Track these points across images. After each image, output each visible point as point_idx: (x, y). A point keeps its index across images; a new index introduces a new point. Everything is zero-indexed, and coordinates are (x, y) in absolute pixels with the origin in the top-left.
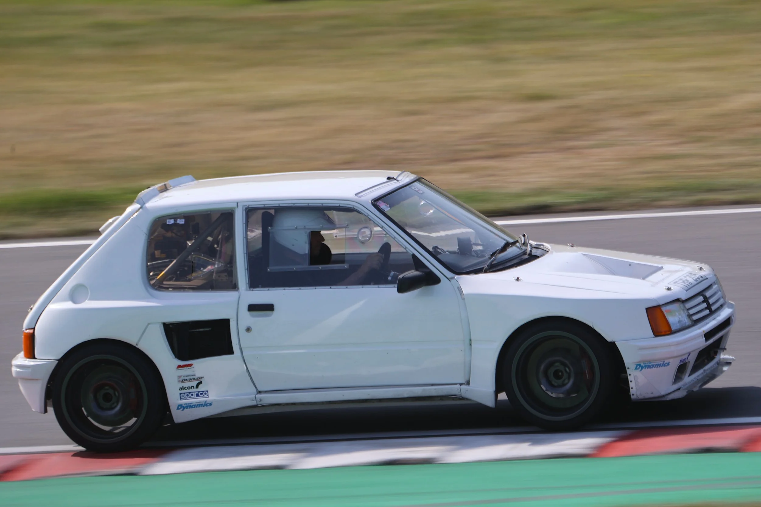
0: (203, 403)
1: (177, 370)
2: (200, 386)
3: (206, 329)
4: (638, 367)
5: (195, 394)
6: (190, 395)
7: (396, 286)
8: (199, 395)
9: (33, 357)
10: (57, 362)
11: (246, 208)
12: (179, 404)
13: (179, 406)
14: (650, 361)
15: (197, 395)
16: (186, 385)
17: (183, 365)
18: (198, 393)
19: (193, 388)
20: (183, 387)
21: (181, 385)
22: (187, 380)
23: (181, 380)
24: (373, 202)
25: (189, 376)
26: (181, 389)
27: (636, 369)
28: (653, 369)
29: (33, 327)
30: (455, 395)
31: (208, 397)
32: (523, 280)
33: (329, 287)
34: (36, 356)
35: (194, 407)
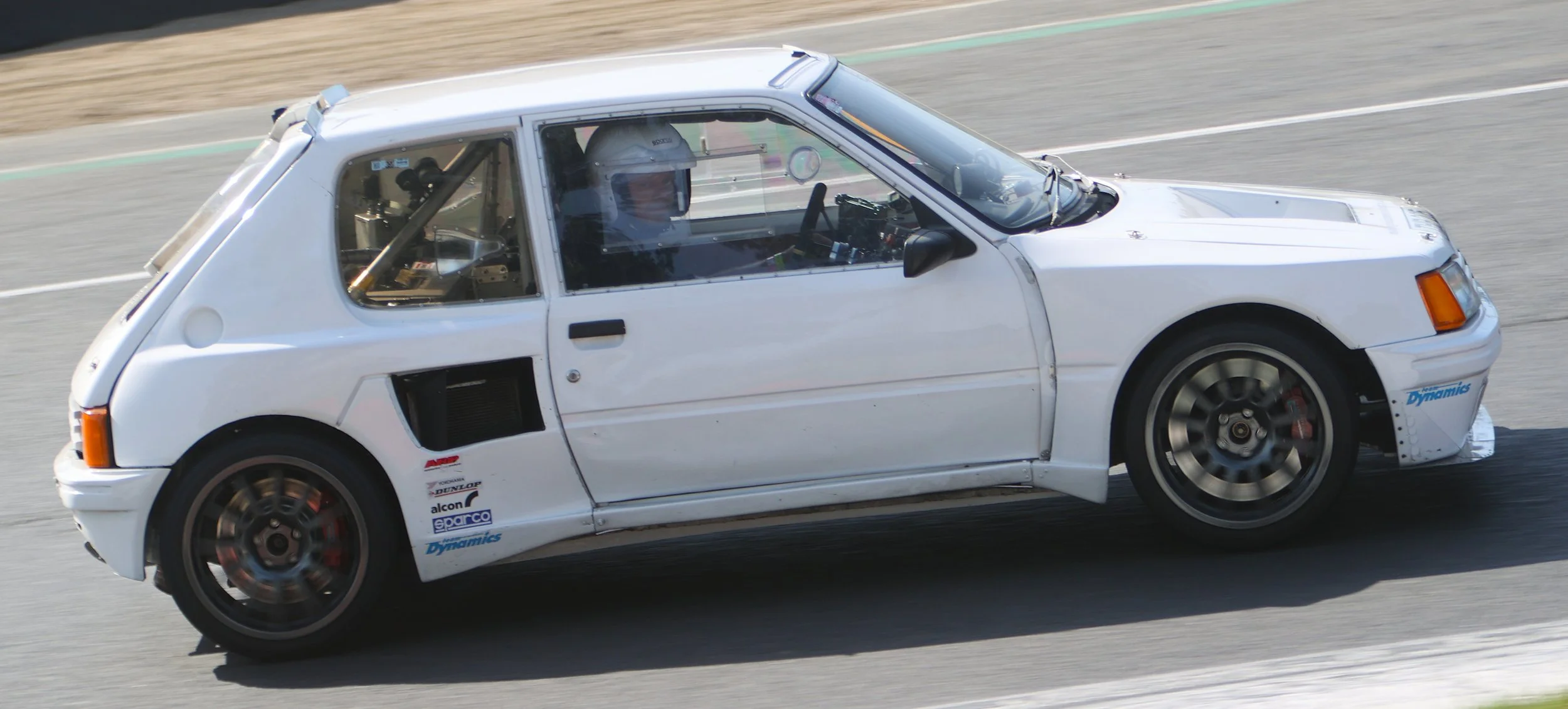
0: (483, 536)
1: (426, 471)
2: (474, 501)
3: (475, 383)
4: (1413, 397)
5: (463, 519)
6: (454, 521)
7: (902, 263)
8: (474, 520)
9: (112, 464)
10: (168, 470)
11: (540, 127)
12: (432, 542)
13: (432, 544)
14: (1435, 385)
15: (469, 521)
16: (445, 500)
17: (438, 460)
18: (469, 516)
19: (459, 505)
20: (439, 505)
21: (435, 501)
22: (447, 490)
23: (435, 492)
24: (808, 95)
25: (451, 481)
26: (435, 510)
27: (1410, 402)
28: (1442, 399)
29: (105, 402)
30: (1019, 484)
31: (491, 523)
32: (1146, 237)
33: (738, 277)
34: (118, 463)
35: (463, 547)
